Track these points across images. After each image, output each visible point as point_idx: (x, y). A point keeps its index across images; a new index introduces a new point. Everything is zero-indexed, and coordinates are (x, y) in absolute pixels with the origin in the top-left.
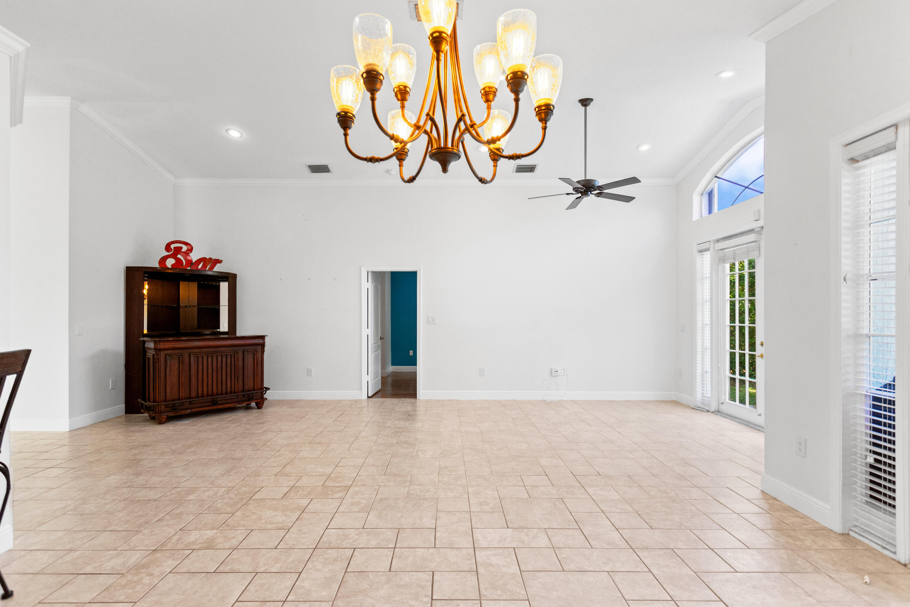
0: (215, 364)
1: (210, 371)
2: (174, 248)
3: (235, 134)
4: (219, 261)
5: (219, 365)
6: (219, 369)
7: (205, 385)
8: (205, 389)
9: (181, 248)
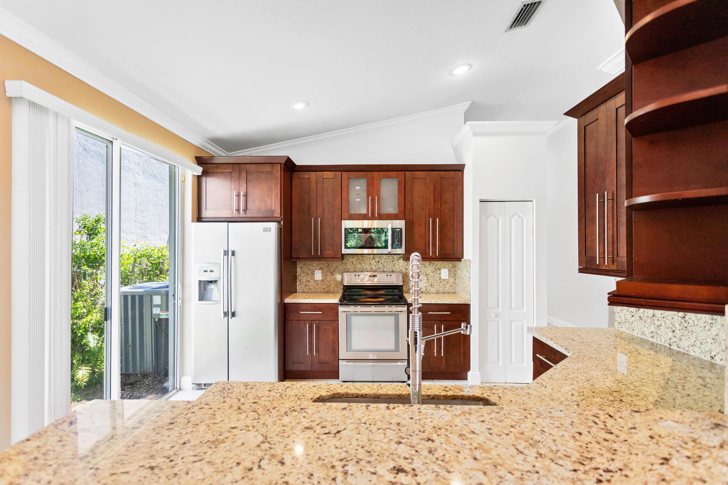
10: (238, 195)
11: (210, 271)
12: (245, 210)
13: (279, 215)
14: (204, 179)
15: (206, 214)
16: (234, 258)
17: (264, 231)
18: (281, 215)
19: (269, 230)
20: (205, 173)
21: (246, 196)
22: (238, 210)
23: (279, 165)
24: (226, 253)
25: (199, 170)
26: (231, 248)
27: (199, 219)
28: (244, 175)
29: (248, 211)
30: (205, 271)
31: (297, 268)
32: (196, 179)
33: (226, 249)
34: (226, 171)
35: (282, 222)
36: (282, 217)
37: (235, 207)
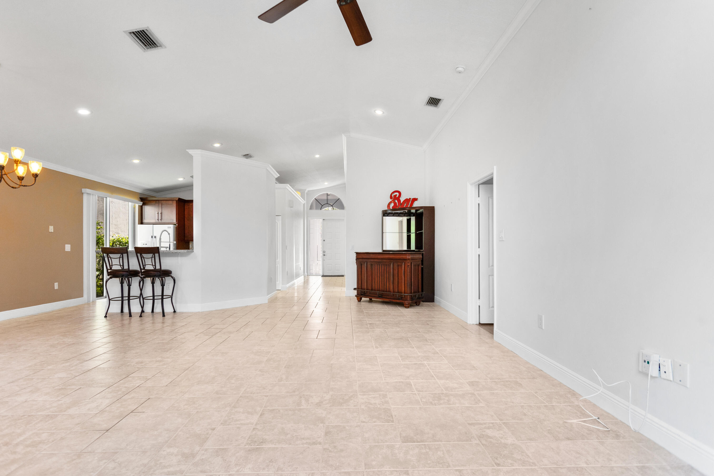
0: (381, 270)
1: (378, 275)
2: (394, 196)
3: (379, 112)
4: (415, 200)
5: (383, 271)
6: (383, 274)
7: (376, 283)
8: (376, 285)
9: (396, 195)
10: (158, 214)
11: (146, 244)
12: (161, 219)
13: (175, 221)
14: (143, 206)
15: (145, 221)
16: (156, 239)
17: (168, 228)
18: (176, 222)
19: (170, 227)
20: (144, 204)
21: (161, 213)
22: (158, 220)
23: (175, 201)
24: (152, 237)
25: (141, 204)
26: (155, 235)
27: (141, 223)
28: (160, 205)
29: (162, 220)
30: (143, 244)
31: (190, 245)
32: (140, 207)
33: (152, 235)
34: (153, 203)
35: (177, 225)
36: (177, 222)
37: (156, 218)
